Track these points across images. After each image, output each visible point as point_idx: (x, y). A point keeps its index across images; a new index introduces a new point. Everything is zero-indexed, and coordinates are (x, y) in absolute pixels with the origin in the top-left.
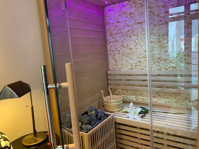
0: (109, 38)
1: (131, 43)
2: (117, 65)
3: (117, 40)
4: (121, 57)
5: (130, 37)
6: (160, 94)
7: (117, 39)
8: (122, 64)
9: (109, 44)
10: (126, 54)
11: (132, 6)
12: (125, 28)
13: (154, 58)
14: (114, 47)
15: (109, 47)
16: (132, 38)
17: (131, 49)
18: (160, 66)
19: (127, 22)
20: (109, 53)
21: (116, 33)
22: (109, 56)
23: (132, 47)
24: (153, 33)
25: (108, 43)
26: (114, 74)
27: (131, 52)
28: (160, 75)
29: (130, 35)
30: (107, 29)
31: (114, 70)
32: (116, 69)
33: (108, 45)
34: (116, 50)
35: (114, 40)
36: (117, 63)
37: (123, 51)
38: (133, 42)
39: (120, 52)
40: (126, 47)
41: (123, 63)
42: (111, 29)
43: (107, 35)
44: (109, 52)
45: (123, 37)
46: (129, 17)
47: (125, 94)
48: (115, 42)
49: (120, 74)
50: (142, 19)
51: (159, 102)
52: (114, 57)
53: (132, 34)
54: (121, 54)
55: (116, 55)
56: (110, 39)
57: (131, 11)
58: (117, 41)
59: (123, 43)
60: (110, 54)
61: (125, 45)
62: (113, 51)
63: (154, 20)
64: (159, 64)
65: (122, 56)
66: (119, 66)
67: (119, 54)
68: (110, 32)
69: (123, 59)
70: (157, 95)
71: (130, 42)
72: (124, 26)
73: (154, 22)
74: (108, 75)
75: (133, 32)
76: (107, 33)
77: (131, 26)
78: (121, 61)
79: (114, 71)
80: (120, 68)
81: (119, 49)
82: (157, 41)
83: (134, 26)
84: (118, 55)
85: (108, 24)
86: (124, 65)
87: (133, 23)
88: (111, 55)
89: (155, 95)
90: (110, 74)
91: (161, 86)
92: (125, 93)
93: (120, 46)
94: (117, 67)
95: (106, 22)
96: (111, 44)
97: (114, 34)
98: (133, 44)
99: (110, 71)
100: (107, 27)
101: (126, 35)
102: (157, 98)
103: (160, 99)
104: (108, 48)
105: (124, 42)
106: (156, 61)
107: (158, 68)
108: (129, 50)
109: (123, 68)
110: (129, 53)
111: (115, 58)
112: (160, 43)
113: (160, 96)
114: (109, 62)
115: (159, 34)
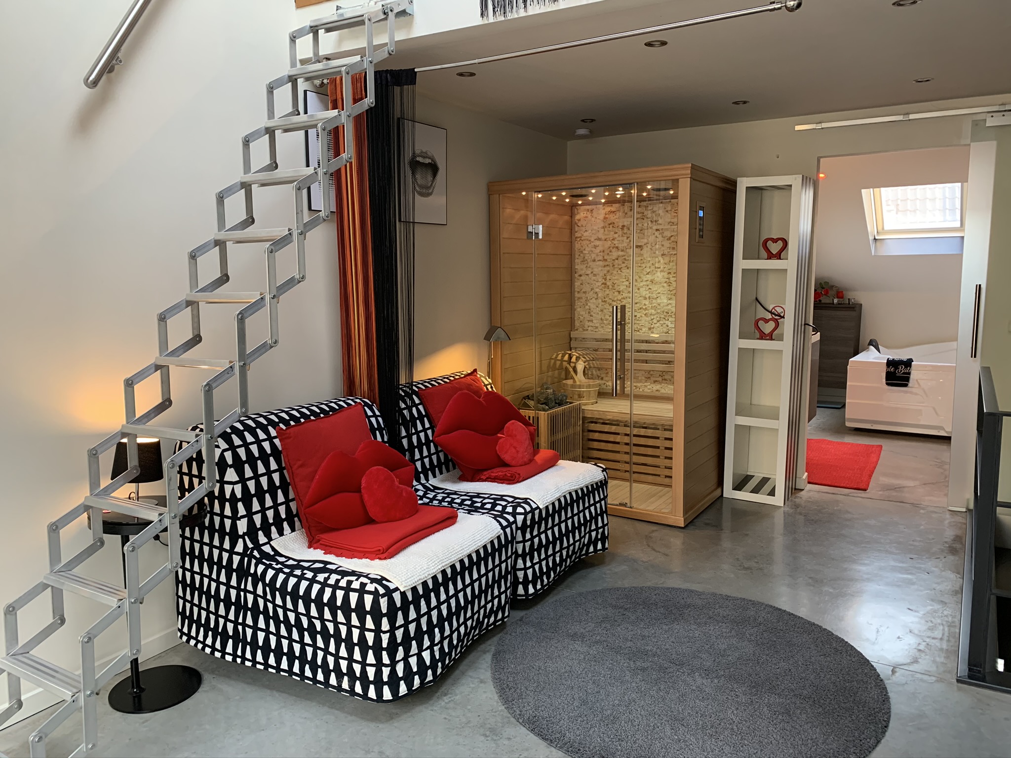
0: (579, 267)
1: (621, 280)
2: (592, 321)
3: (594, 273)
4: (600, 305)
5: (620, 269)
6: (666, 377)
7: (596, 271)
8: (601, 319)
9: (579, 277)
10: (610, 301)
11: (626, 214)
12: (611, 252)
13: (659, 311)
14: (587, 285)
15: (577, 284)
16: (623, 271)
17: (619, 292)
18: (668, 326)
19: (616, 242)
20: (577, 295)
21: (593, 258)
22: (576, 302)
23: (622, 288)
24: (660, 268)
25: (576, 275)
26: (584, 338)
27: (620, 297)
28: (666, 341)
29: (620, 267)
30: (576, 250)
31: (584, 330)
32: (590, 328)
33: (576, 280)
34: (592, 292)
35: (589, 272)
36: (591, 316)
37: (605, 294)
38: (624, 280)
39: (599, 295)
40: (610, 287)
41: (603, 318)
42: (585, 250)
43: (576, 261)
44: (576, 293)
45: (608, 268)
46: (620, 233)
47: (602, 379)
48: (590, 275)
49: (595, 339)
50: (642, 240)
51: (663, 391)
52: (587, 304)
53: (624, 265)
54: (600, 301)
55: (591, 301)
56: (582, 269)
57: (625, 224)
58: (595, 275)
59: (605, 279)
60: (579, 298)
61: (608, 283)
62: (585, 292)
63: (663, 245)
64: (667, 322)
65: (603, 303)
66: (596, 323)
67: (596, 299)
68: (581, 255)
69: (604, 311)
70: (660, 379)
71: (617, 279)
72: (609, 248)
73: (663, 248)
74: (571, 339)
75: (626, 262)
76: (577, 256)
77: (622, 251)
78: (600, 313)
79: (585, 332)
80: (597, 328)
81: (597, 290)
82: (666, 282)
83: (628, 250)
84: (595, 301)
85: (578, 239)
86: (605, 322)
87: (626, 245)
88: (581, 300)
89: (657, 379)
90: (576, 338)
91: (667, 362)
92: (602, 376)
93: (600, 284)
94: (590, 324)
95: (577, 235)
96: (582, 278)
97: (589, 260)
98: (624, 283)
99: (576, 332)
100: (576, 245)
101: (611, 265)
102: (660, 383)
103: (666, 385)
104: (576, 286)
105: (608, 278)
106: (663, 316)
107: (665, 330)
108: (616, 293)
109: (603, 327)
110: (615, 299)
111: (587, 307)
112: (669, 285)
113: (665, 380)
114: (576, 315)
115: (670, 271)
